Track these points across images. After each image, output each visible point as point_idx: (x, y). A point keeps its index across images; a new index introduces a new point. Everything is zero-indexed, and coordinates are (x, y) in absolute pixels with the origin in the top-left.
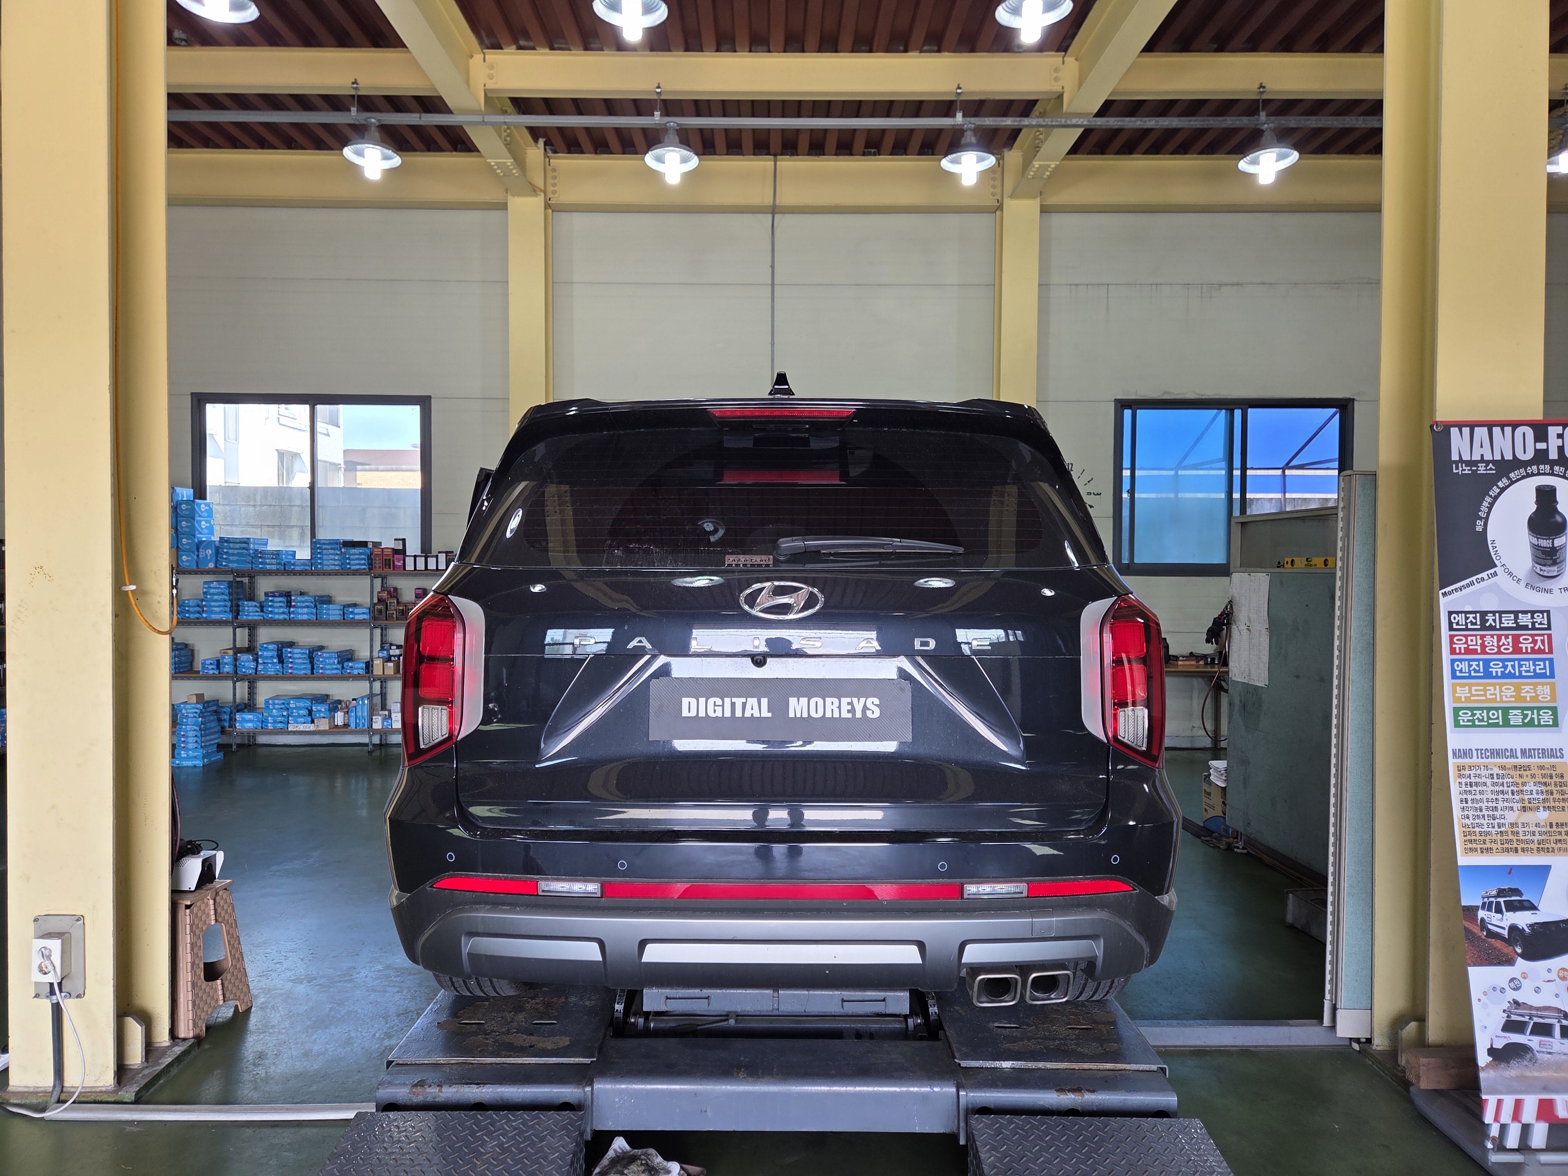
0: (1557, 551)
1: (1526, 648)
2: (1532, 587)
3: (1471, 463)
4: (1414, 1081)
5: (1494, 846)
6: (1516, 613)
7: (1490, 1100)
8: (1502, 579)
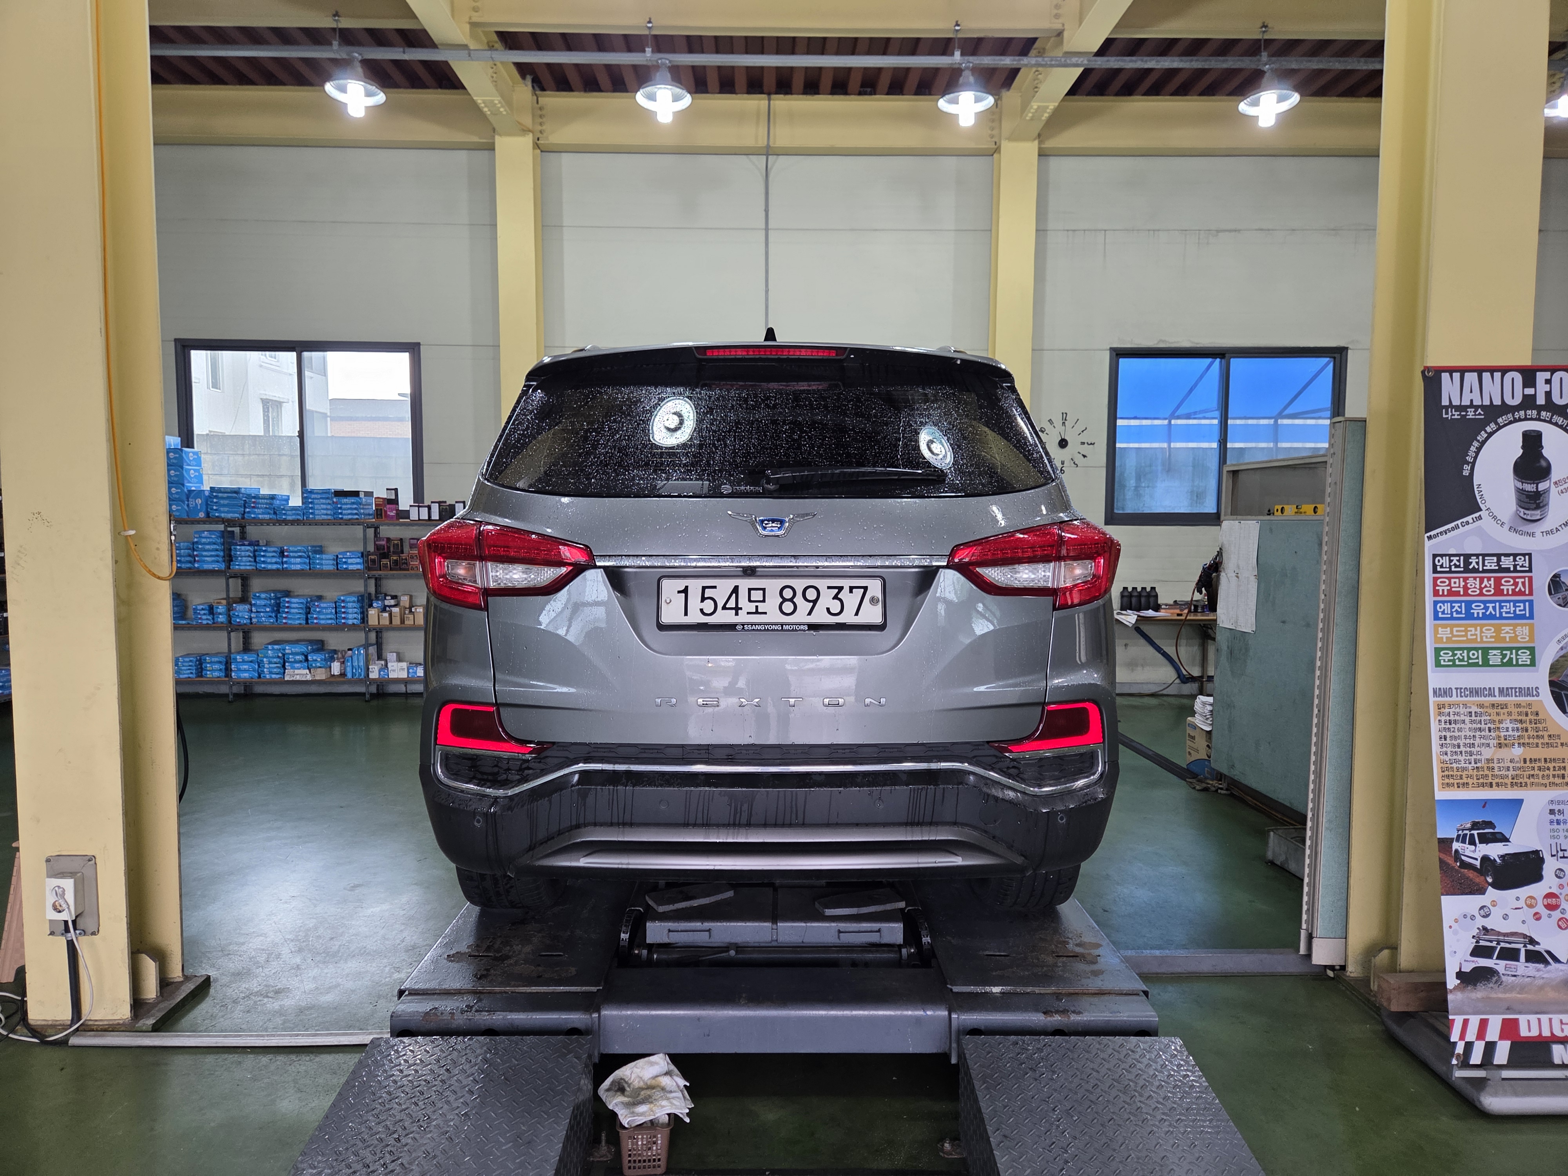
0: (1541, 495)
1: (1508, 590)
2: (1516, 531)
3: (1461, 408)
4: (1385, 1004)
5: (1470, 781)
6: (1499, 556)
7: (1458, 1021)
8: (1486, 522)
